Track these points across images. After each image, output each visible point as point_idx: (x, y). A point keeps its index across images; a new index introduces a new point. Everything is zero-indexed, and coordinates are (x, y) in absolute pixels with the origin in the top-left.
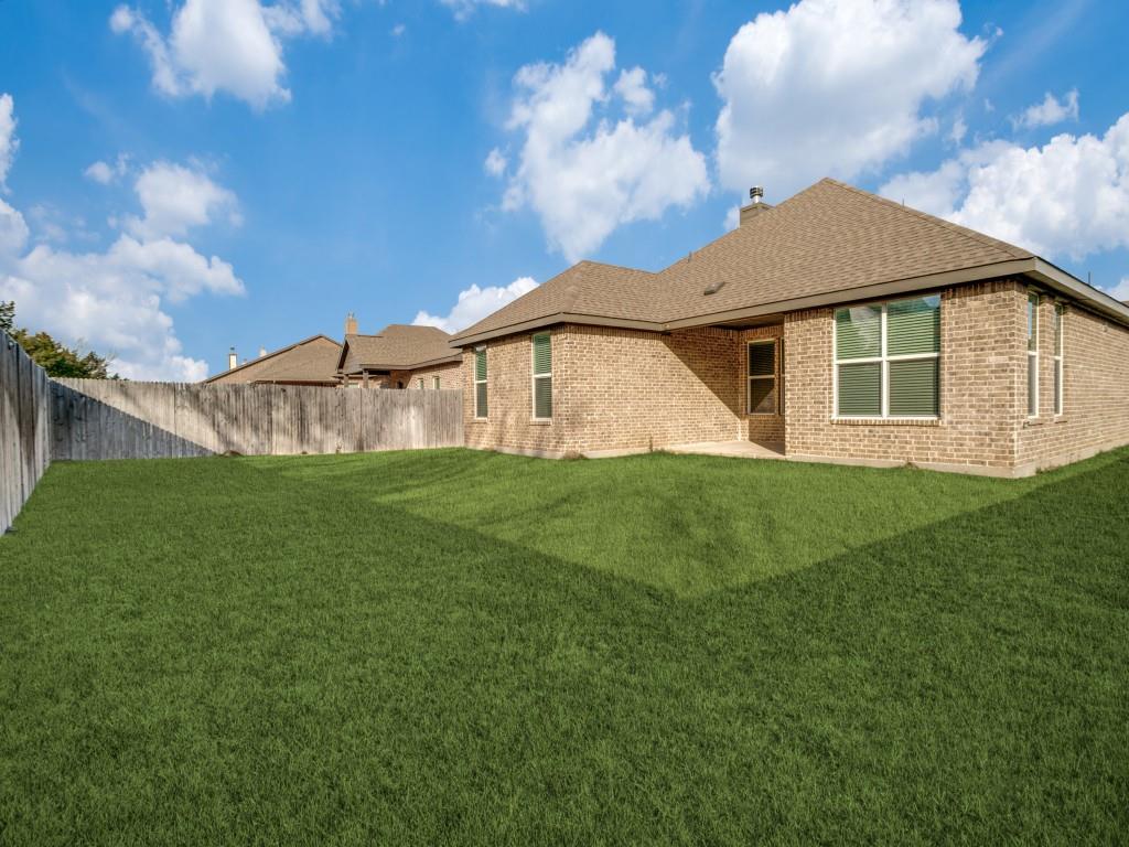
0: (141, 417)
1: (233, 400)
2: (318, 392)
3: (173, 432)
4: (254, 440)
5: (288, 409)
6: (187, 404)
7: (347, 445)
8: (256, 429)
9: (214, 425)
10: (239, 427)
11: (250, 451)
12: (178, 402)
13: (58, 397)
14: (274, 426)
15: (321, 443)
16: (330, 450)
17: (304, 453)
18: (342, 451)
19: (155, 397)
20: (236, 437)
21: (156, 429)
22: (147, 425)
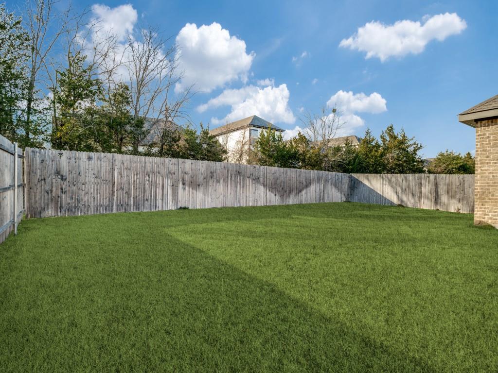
0: (372, 188)
1: (404, 181)
2: (447, 178)
3: (382, 195)
4: (412, 201)
5: (430, 186)
6: (387, 183)
7: (465, 208)
8: (413, 195)
9: (396, 193)
10: (406, 194)
11: (410, 206)
12: (384, 183)
13: (352, 180)
14: (423, 195)
15: (447, 206)
16: (453, 209)
17: (438, 210)
18: (461, 212)
19: (377, 181)
20: (405, 199)
21: (377, 193)
22: (374, 191)
